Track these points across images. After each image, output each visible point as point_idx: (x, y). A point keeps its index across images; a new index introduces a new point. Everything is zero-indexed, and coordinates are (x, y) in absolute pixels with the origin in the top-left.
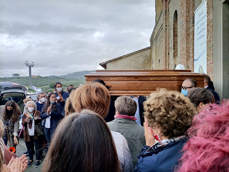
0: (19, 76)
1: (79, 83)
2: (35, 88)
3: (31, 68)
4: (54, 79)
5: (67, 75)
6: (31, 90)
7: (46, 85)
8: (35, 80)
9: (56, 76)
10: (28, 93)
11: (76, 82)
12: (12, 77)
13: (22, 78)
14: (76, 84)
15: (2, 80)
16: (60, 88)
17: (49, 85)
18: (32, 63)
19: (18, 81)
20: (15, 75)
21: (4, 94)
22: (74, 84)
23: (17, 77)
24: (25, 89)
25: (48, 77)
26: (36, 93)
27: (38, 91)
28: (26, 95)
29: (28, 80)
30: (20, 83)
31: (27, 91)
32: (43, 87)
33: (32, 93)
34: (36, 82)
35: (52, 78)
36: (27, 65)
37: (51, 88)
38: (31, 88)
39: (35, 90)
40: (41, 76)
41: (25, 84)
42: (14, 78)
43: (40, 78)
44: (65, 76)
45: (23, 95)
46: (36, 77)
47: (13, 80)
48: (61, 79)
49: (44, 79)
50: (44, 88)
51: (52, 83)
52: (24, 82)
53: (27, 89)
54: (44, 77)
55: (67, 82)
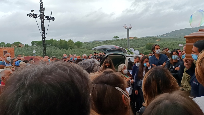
0: (118, 38)
1: (178, 43)
2: (133, 50)
3: (129, 30)
4: (150, 39)
5: (164, 34)
6: (129, 52)
7: (142, 46)
8: (132, 42)
9: (153, 36)
10: (128, 55)
11: (175, 42)
12: (113, 40)
13: (121, 40)
14: (175, 44)
15: (105, 43)
16: (159, 50)
17: (145, 46)
18: (130, 25)
19: (117, 43)
20: (115, 37)
21: (108, 56)
22: (171, 44)
23: (116, 40)
24: (125, 52)
25: (144, 38)
26: (134, 55)
27: (136, 53)
28: (125, 57)
29: (126, 42)
30: (119, 45)
31: (127, 53)
32: (139, 48)
33: (131, 55)
34: (132, 43)
35: (148, 39)
36: (125, 28)
37: (147, 49)
38: (129, 50)
39: (133, 52)
40: (137, 38)
41: (123, 46)
42: (115, 41)
43: (137, 39)
44: (162, 36)
45: (123, 57)
46: (132, 38)
47: (113, 42)
48: (158, 39)
49: (140, 41)
50: (141, 49)
51: (148, 44)
52: (122, 43)
53: (127, 51)
54: (140, 38)
55: (164, 43)
